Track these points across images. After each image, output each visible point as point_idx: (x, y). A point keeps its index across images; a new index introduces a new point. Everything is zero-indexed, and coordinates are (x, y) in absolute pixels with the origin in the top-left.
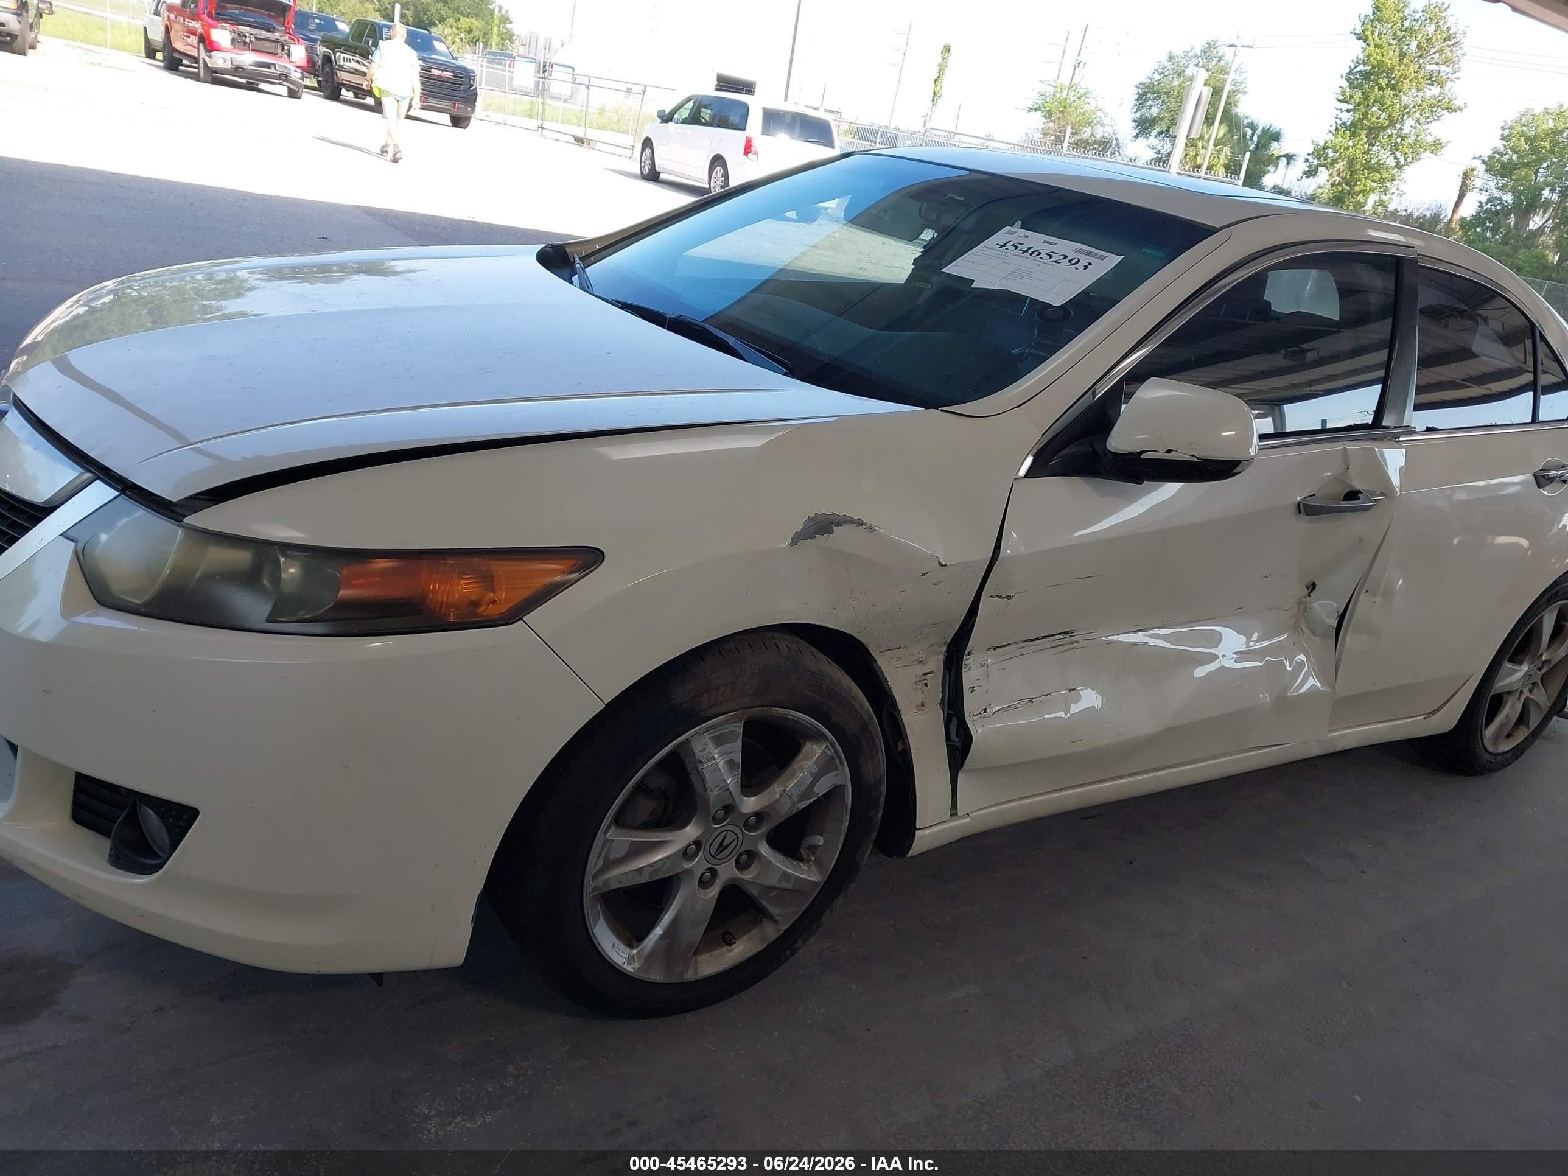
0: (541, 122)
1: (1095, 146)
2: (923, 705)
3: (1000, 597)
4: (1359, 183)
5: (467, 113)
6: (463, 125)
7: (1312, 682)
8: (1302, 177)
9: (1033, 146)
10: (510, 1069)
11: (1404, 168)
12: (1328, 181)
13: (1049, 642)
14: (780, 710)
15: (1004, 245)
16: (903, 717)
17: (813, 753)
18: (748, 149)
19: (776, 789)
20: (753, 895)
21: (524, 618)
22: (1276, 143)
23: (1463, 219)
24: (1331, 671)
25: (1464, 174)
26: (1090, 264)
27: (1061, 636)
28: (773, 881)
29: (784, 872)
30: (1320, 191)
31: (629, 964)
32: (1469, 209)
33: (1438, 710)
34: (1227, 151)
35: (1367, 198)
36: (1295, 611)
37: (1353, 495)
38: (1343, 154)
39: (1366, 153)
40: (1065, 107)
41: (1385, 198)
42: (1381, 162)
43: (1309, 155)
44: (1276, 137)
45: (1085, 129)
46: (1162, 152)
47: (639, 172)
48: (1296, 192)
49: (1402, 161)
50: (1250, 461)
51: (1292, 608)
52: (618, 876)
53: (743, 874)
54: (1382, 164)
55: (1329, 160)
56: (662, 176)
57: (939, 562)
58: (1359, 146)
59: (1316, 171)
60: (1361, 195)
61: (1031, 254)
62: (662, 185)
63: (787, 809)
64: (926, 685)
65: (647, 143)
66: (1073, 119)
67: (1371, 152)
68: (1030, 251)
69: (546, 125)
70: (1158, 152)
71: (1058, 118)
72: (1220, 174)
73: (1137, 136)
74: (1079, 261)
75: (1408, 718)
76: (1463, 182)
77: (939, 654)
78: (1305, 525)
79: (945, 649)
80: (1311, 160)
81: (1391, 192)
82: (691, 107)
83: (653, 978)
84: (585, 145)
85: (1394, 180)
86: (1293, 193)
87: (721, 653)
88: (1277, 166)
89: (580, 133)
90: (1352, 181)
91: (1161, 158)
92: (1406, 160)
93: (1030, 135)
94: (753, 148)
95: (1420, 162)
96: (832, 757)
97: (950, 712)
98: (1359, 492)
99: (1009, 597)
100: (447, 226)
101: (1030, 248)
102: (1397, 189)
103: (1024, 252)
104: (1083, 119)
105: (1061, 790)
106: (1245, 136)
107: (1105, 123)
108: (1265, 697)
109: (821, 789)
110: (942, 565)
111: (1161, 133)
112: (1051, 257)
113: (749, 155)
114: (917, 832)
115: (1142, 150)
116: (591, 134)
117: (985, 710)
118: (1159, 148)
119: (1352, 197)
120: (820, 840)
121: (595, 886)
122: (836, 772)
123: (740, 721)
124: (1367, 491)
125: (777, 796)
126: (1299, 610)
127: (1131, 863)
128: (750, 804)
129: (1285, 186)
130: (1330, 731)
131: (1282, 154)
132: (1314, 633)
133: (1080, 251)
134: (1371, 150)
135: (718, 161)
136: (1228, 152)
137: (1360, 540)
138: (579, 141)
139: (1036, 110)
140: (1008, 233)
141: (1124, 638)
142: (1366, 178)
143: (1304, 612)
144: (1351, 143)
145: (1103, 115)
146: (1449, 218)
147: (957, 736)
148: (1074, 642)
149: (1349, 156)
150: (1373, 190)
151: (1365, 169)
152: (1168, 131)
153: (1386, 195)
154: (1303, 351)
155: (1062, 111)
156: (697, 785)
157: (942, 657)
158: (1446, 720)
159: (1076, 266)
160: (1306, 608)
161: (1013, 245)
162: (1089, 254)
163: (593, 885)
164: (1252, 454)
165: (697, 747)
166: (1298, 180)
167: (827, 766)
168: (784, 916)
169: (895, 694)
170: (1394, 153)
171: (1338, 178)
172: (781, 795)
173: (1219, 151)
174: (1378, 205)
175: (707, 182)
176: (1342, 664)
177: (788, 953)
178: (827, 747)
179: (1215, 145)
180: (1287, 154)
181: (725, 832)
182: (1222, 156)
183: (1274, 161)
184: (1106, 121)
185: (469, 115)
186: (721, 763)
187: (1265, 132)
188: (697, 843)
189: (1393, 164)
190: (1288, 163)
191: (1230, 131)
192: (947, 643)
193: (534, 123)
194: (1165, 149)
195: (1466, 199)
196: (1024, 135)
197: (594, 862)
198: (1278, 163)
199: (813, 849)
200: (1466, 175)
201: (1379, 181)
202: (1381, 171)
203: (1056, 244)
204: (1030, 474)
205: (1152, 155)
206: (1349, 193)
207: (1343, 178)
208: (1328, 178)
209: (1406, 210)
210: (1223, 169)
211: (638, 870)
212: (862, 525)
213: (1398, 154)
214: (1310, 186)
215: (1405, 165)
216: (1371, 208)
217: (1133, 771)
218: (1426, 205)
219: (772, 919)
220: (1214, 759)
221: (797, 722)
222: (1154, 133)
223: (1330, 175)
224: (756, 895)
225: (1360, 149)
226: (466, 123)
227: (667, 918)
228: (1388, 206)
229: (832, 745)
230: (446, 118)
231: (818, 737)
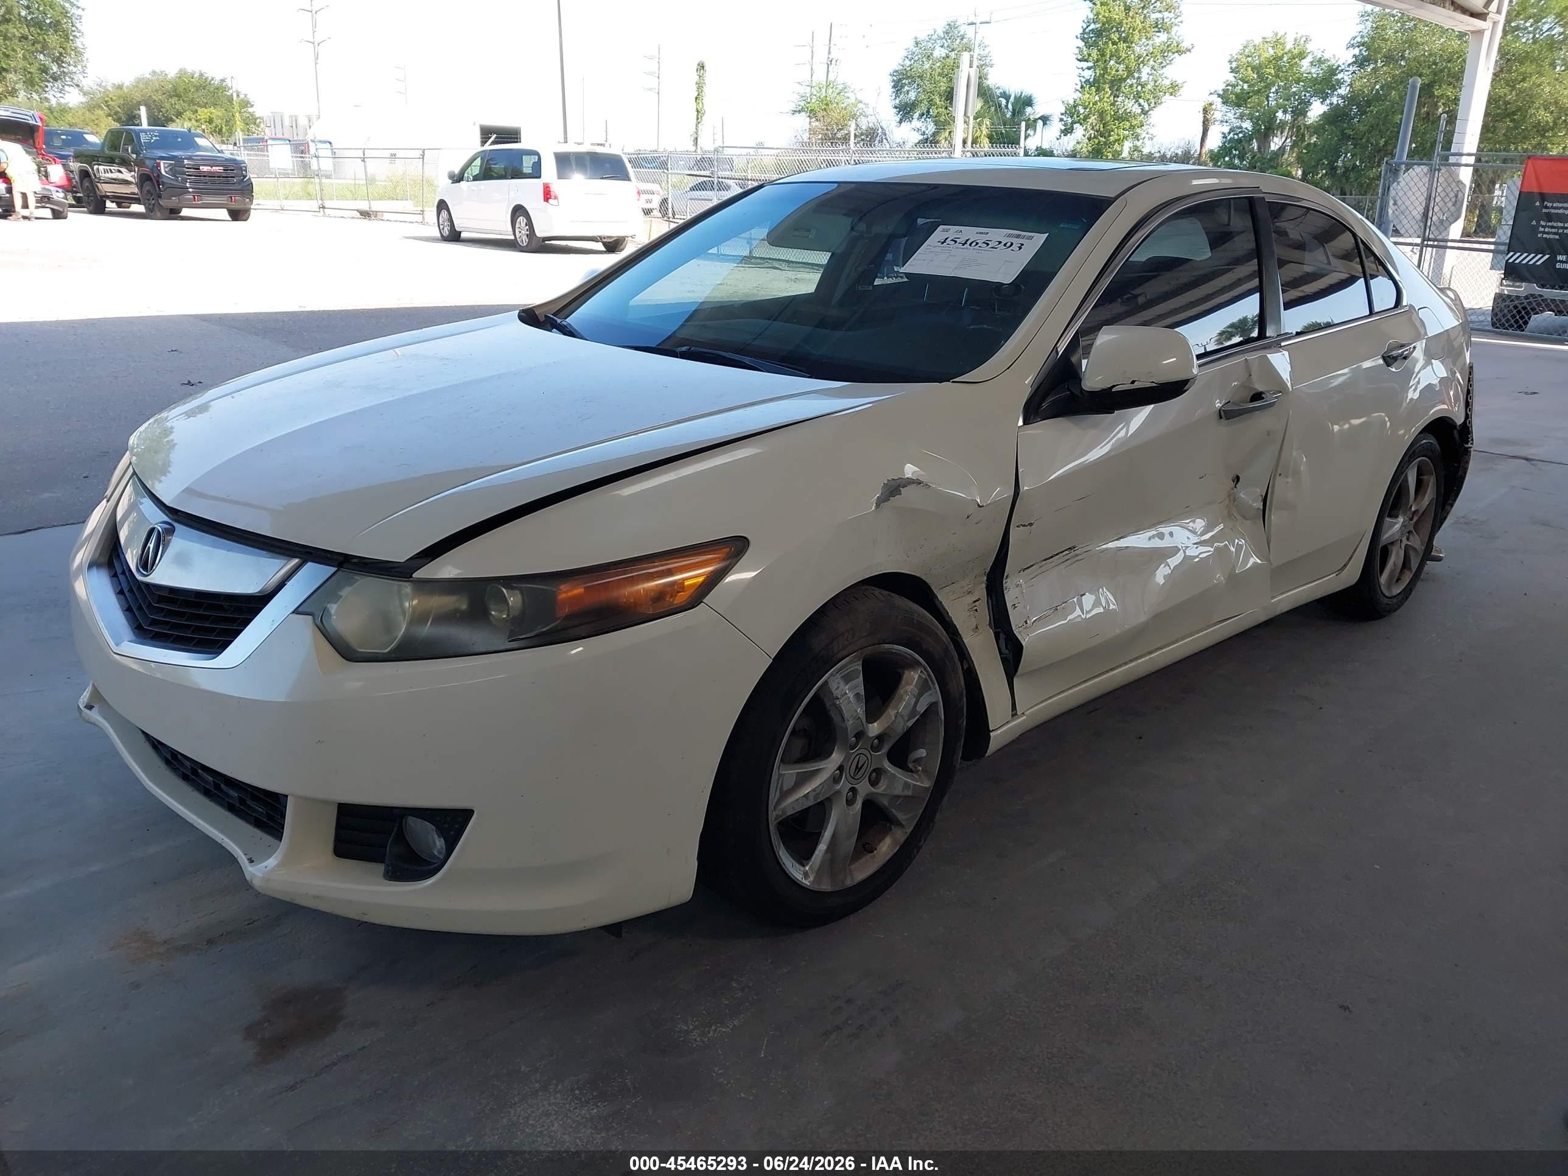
0: (320, 202)
1: (863, 137)
2: (977, 628)
3: (1024, 526)
4: (1112, 133)
5: (245, 204)
6: (244, 218)
7: (1254, 560)
8: (1060, 136)
9: (805, 146)
10: (734, 985)
11: (1149, 113)
12: (1084, 136)
13: (1060, 558)
14: (887, 646)
15: (945, 242)
16: (965, 641)
17: (913, 678)
18: (547, 195)
19: (891, 712)
20: (884, 805)
21: (704, 601)
22: (1030, 108)
23: (1211, 151)
24: (1264, 547)
25: (1204, 110)
26: (1022, 245)
27: (1067, 552)
28: (898, 790)
29: (906, 782)
30: (1079, 147)
31: (806, 879)
32: (1214, 142)
33: (1345, 566)
34: (987, 121)
35: (1122, 146)
36: (1227, 502)
37: (1257, 396)
38: (1093, 109)
39: (1113, 104)
40: (827, 105)
41: (1139, 144)
42: (1128, 111)
43: (1062, 114)
44: (1028, 102)
45: (850, 122)
46: (927, 132)
47: (439, 235)
48: (1057, 150)
49: (1146, 107)
50: (1194, 378)
51: (1225, 499)
52: (792, 802)
53: (878, 788)
54: (1130, 113)
55: (1081, 117)
56: (463, 235)
57: (978, 505)
58: (1105, 99)
59: (1072, 129)
60: (1117, 144)
61: (970, 245)
62: (465, 243)
63: (901, 727)
64: (976, 610)
65: (442, 206)
66: (836, 115)
67: (1117, 103)
68: (969, 242)
69: (327, 204)
70: (924, 134)
71: (823, 116)
72: (986, 145)
73: (900, 122)
74: (1012, 244)
75: (1325, 577)
76: (1205, 117)
77: (983, 582)
78: (1224, 429)
79: (985, 578)
80: (1065, 119)
81: (1142, 137)
82: (479, 164)
83: (824, 888)
84: (373, 218)
85: (1143, 126)
86: (1055, 152)
87: (837, 608)
88: (1035, 130)
89: (364, 206)
90: (1105, 133)
91: (927, 139)
92: (1149, 105)
93: (799, 137)
94: (552, 193)
95: (1162, 105)
96: (926, 679)
97: (997, 630)
98: (1261, 393)
99: (1031, 524)
100: (285, 319)
101: (967, 240)
102: (1147, 133)
103: (963, 245)
104: (847, 113)
105: (1085, 681)
106: (1000, 106)
107: (868, 113)
108: (1219, 577)
109: (921, 708)
110: (981, 507)
111: (922, 115)
112: (988, 244)
113: (550, 201)
114: (991, 734)
115: (909, 133)
116: (376, 206)
117: (1026, 622)
118: (923, 129)
119: (1109, 147)
120: (922, 753)
121: (777, 815)
122: (930, 692)
123: (859, 660)
124: (1268, 391)
125: (893, 718)
126: (1230, 501)
127: (1140, 738)
128: (874, 729)
129: (1045, 146)
130: (1273, 598)
131: (1038, 116)
132: (1245, 518)
133: (1009, 236)
134: (1117, 101)
135: (519, 211)
136: (988, 123)
137: (1268, 433)
138: (365, 214)
139: (799, 112)
140: (944, 230)
141: (1111, 545)
142: (1118, 128)
143: (1234, 501)
144: (1097, 98)
145: (864, 106)
146: (1198, 153)
147: (1007, 648)
148: (1077, 556)
149: (1099, 110)
150: (1126, 138)
151: (1115, 119)
152: (928, 112)
153: (1138, 140)
154: (1136, 297)
155: (825, 109)
156: (836, 718)
157: (984, 586)
158: (1352, 575)
159: (1011, 248)
160: (1234, 498)
161: (952, 240)
162: (1018, 236)
163: (775, 813)
164: (1195, 373)
165: (833, 686)
166: (1058, 139)
167: (924, 687)
168: (908, 819)
169: (955, 623)
170: (1137, 101)
171: (1092, 132)
172: (896, 717)
173: (980, 125)
174: (1134, 151)
175: (511, 233)
176: (1272, 539)
177: (915, 850)
178: (921, 672)
179: (975, 118)
180: (1042, 116)
181: (858, 757)
182: (984, 127)
183: (1031, 125)
184: (869, 111)
185: (247, 206)
186: (851, 695)
187: (1018, 99)
188: (841, 768)
189: (1139, 111)
190: (1045, 124)
191: (986, 102)
192: (987, 572)
193: (314, 205)
194: (929, 129)
195: (1209, 133)
196: (793, 138)
197: (774, 796)
198: (1036, 126)
199: (917, 761)
200: (1205, 111)
201: (1130, 128)
202: (1130, 119)
203: (987, 233)
204: (1025, 423)
205: (919, 137)
206: (1105, 144)
207: (1097, 131)
208: (1084, 133)
209: (1159, 152)
210: (987, 139)
211: (804, 796)
212: (920, 483)
213: (1141, 101)
214: (1069, 143)
215: (1150, 110)
216: (1128, 154)
217: (1135, 656)
218: (1177, 144)
219: (899, 824)
220: (1190, 637)
221: (900, 655)
222: (916, 115)
223: (1085, 130)
224: (886, 803)
225: (1107, 102)
226: (247, 215)
227: (827, 835)
228: (1142, 150)
229: (925, 670)
230: (223, 213)
231: (913, 665)
